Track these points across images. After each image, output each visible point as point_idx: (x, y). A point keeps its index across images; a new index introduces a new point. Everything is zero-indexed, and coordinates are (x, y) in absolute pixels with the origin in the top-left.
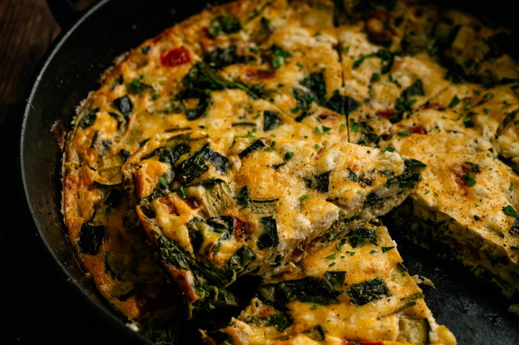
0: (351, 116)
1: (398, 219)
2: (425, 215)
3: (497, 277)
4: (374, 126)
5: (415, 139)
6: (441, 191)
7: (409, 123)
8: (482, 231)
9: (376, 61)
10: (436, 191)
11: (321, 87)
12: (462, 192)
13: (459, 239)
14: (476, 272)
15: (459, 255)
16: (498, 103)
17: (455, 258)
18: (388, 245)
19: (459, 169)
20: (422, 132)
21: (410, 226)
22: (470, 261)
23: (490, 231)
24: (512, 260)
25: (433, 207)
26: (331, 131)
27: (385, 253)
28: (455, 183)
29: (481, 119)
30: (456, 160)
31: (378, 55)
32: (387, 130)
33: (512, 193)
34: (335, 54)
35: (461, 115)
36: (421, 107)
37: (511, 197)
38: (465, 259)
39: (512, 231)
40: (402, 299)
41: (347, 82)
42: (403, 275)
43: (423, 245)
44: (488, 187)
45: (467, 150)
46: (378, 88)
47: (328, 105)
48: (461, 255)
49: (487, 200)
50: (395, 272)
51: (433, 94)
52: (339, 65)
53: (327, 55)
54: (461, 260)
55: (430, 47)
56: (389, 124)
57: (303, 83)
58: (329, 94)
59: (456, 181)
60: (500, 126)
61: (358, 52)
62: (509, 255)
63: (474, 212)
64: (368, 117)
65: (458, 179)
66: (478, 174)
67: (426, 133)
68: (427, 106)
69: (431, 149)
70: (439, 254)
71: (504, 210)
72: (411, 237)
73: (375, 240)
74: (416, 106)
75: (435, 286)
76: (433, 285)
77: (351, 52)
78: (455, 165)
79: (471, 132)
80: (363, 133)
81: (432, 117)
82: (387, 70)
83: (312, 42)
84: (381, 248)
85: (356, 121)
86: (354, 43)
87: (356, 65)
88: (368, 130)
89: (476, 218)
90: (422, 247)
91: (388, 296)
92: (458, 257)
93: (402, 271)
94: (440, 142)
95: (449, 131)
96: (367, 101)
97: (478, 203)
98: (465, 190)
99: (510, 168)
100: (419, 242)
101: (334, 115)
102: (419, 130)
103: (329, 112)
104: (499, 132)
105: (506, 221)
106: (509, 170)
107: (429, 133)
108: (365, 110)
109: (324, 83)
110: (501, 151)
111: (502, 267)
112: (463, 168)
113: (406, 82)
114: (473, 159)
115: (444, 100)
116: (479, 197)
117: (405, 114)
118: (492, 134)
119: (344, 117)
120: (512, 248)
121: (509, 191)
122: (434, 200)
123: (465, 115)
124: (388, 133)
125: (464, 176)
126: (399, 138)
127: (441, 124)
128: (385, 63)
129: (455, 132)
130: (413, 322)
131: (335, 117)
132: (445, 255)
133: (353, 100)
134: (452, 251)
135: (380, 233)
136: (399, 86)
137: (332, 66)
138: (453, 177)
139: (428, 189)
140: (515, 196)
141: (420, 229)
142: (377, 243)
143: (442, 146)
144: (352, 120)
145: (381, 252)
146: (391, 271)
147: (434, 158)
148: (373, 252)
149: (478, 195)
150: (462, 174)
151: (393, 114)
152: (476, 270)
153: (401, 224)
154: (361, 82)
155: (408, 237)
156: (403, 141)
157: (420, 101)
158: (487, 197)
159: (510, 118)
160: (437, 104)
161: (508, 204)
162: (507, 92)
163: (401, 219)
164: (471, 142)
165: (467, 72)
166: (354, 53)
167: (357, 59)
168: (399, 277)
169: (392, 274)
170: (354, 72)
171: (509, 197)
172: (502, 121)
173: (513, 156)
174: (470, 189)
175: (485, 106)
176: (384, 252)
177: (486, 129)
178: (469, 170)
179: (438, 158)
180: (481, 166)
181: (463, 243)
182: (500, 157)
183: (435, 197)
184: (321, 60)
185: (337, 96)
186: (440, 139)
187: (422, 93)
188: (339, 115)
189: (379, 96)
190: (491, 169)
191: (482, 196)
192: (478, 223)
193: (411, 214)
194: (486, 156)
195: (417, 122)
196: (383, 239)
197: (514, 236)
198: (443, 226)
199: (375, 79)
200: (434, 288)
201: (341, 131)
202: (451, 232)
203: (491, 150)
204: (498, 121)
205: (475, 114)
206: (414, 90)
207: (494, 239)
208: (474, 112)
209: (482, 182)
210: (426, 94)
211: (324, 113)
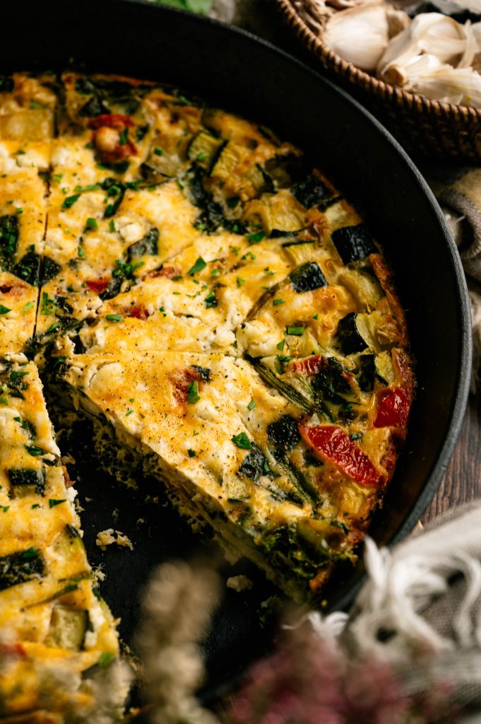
0: (45, 289)
1: (101, 443)
2: (129, 441)
3: (220, 534)
4: (75, 306)
5: (129, 327)
6: (149, 411)
7: (124, 300)
8: (194, 473)
9: (99, 197)
10: (142, 411)
11: (12, 239)
12: (181, 411)
13: (172, 480)
14: (193, 526)
15: (175, 499)
16: (257, 271)
17: (170, 503)
18: (59, 497)
19: (180, 377)
20: (143, 315)
21: (115, 453)
22: (188, 509)
23: (208, 474)
24: (230, 517)
25: (136, 434)
26: (10, 314)
27: (53, 508)
28: (172, 397)
29: (231, 294)
30: (183, 362)
31: (104, 186)
32: (94, 311)
33: (251, 414)
34: (39, 186)
35: (204, 287)
36: (149, 272)
37: (249, 419)
38: (182, 506)
39: (239, 473)
40: (61, 581)
41: (49, 233)
42: (72, 543)
43: (130, 483)
44: (219, 405)
45: (198, 347)
46: (92, 241)
47: (17, 272)
48: (178, 499)
49: (212, 425)
50: (61, 538)
51: (171, 253)
52: (43, 202)
53: (28, 188)
54: (177, 507)
55: (181, 174)
56: (97, 302)
58: (21, 253)
59: (174, 395)
60: (254, 306)
61: (76, 182)
62: (227, 511)
63: (190, 444)
64: (70, 289)
65: (177, 392)
66: (207, 384)
67: (147, 314)
68: (159, 271)
69: (147, 344)
70: (149, 497)
71: (234, 440)
72: (114, 471)
73: (43, 487)
74: (141, 272)
75: (133, 545)
76: (130, 545)
77: (64, 184)
78: (176, 370)
79: (212, 315)
80: (57, 316)
81: (159, 292)
82: (110, 212)
83: (10, 166)
84: (48, 501)
85: (52, 297)
86: (72, 166)
87: (68, 204)
88: (65, 311)
89: (191, 454)
90: (126, 485)
91: (42, 577)
92: (174, 502)
93: (71, 537)
94: (163, 331)
95: (179, 315)
96: (73, 264)
97: (198, 430)
98: (185, 409)
99: (256, 374)
100: (124, 479)
101: (22, 286)
102: (137, 312)
103: (18, 280)
104: (251, 316)
105: (233, 457)
106: (253, 376)
107: (150, 318)
108: (67, 276)
109: (16, 234)
110: (249, 347)
111: (221, 523)
112: (187, 374)
113: (135, 232)
114: (204, 362)
115: (183, 262)
116: (200, 420)
117: (125, 285)
118: (239, 320)
119: (37, 289)
120: (231, 501)
121: (246, 409)
122: (138, 424)
123: (210, 286)
124: (95, 315)
125: (186, 387)
126: (107, 324)
127: (171, 303)
128: (111, 202)
129: (189, 316)
130: (70, 615)
131: (23, 290)
132: (155, 499)
133: (53, 262)
134: (167, 492)
135: (52, 477)
136: (122, 239)
137: (31, 205)
138: (171, 389)
139: (132, 407)
140: (254, 418)
141: (129, 457)
142: (46, 492)
143: (165, 338)
144: (45, 295)
145: (47, 505)
146: (56, 537)
147: (149, 358)
148: (35, 506)
149: (201, 417)
150: (185, 384)
151: (106, 284)
152: (194, 522)
153: (103, 449)
154: (69, 234)
155: (109, 470)
156: (113, 329)
157: (150, 263)
158: (212, 420)
159: (269, 295)
160: (172, 270)
161: (244, 429)
162: (275, 251)
163: (104, 442)
164: (207, 332)
165: (230, 215)
166: (66, 185)
167: (70, 194)
168: (65, 545)
169: (55, 541)
170: (63, 216)
171: (245, 420)
172: (257, 299)
173: (263, 355)
174: (192, 408)
175: (240, 273)
176: (51, 507)
177: (233, 309)
178: (195, 378)
179: (155, 359)
180: (213, 371)
181: (176, 486)
182: (246, 357)
183: (141, 420)
184: (18, 195)
185: (32, 256)
186: (165, 327)
187: (155, 251)
188: (29, 285)
189: (91, 256)
190: (226, 377)
191: (204, 419)
192: (192, 460)
193: (115, 438)
194: (223, 355)
195: (135, 299)
196: (53, 487)
197: (241, 480)
198: (151, 459)
199: (90, 227)
200: (132, 549)
201: (24, 313)
202: (160, 470)
203: (235, 345)
204: (253, 299)
205: (224, 286)
206: (144, 246)
207: (209, 487)
208: (223, 282)
209: (210, 397)
210: (161, 251)
211: (8, 283)
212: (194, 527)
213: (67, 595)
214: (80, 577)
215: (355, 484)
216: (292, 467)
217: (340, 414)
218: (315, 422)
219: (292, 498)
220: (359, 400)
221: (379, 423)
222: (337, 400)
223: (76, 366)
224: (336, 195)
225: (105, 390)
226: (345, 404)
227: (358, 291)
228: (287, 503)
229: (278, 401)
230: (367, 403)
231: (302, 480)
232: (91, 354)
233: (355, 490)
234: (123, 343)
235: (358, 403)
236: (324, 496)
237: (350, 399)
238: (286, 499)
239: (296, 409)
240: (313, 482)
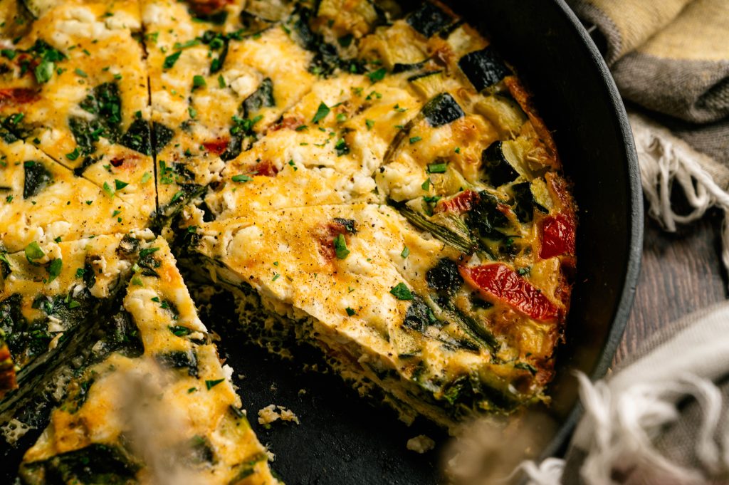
0: (160, 157)
1: (245, 314)
2: (278, 308)
3: (391, 395)
4: (196, 171)
5: (259, 186)
6: (297, 273)
7: (248, 158)
8: (356, 332)
9: (201, 52)
10: (289, 273)
11: (115, 108)
12: (330, 269)
13: (331, 344)
14: (359, 390)
15: (335, 364)
16: (386, 110)
17: (330, 369)
18: (216, 377)
19: (323, 232)
20: (271, 172)
21: (262, 324)
22: (351, 373)
23: (371, 331)
24: (404, 374)
25: (286, 299)
26: (128, 188)
27: (212, 390)
28: (319, 255)
29: (362, 138)
30: (323, 216)
31: (204, 40)
32: (217, 174)
33: (406, 262)
34: (134, 48)
35: (331, 134)
36: (269, 126)
37: (404, 268)
38: (344, 370)
39: (403, 326)
40: (234, 466)
41: (155, 97)
42: (238, 424)
43: (284, 353)
44: (370, 256)
45: (337, 198)
46: (202, 100)
47: (127, 142)
48: (339, 363)
49: (367, 279)
50: (225, 420)
51: (289, 102)
52: (142, 65)
53: (123, 52)
54: (338, 372)
55: (285, 18)
56: (219, 164)
57: (86, 104)
58: (127, 122)
59: (320, 252)
60: (389, 147)
61: (174, 39)
62: (399, 368)
63: (347, 302)
64: (188, 154)
65: (323, 249)
66: (353, 235)
67: (276, 171)
68: (280, 123)
69: (282, 201)
70: (306, 366)
71: (393, 292)
72: (264, 342)
73: (196, 369)
74: (261, 126)
75: (299, 419)
76: (295, 419)
77: (161, 42)
78: (318, 226)
79: (345, 162)
80: (178, 184)
81: (285, 145)
82: (217, 67)
83: (99, 30)
84: (204, 383)
85: (169, 165)
86: (167, 23)
87: (169, 64)
88: (187, 178)
89: (350, 312)
90: (280, 356)
91: (213, 464)
92: (335, 367)
93: (236, 418)
94: (296, 186)
95: (311, 167)
96: (186, 126)
97: (353, 286)
98: (334, 265)
99: (404, 219)
100: (277, 349)
101: (134, 157)
102: (265, 169)
103: (128, 151)
104: (388, 158)
105: (395, 311)
106: (401, 222)
107: (279, 174)
108: (182, 140)
109: (118, 102)
110: (390, 191)
111: (392, 382)
112: (331, 228)
113: (247, 85)
114: (346, 213)
115: (305, 110)
116: (353, 275)
117: (246, 142)
118: (376, 163)
119: (151, 158)
120: (402, 357)
121: (400, 258)
122: (287, 289)
123: (337, 133)
124: (219, 179)
125: (332, 242)
126: (234, 186)
127: (300, 154)
128: (215, 55)
129: (321, 167)
131: (136, 161)
132: (314, 367)
133: (164, 127)
134: (325, 357)
135: (204, 356)
136: (235, 94)
137: (130, 69)
138: (316, 246)
139: (278, 271)
140: (410, 265)
141: (278, 326)
142: (200, 374)
143: (300, 193)
144: (162, 163)
145: (204, 387)
146: (220, 420)
147: (286, 217)
148: (191, 390)
149: (353, 272)
150: (330, 239)
151: (226, 144)
152: (360, 385)
153: (248, 321)
154: (176, 95)
155: (259, 342)
156: (241, 190)
157: (269, 115)
158: (366, 274)
159: (403, 134)
160: (294, 120)
161: (401, 279)
162: (401, 86)
163: (248, 313)
164: (344, 181)
165: (344, 55)
166: (164, 43)
167: (170, 53)
168: (231, 428)
169: (220, 424)
170: (166, 77)
171: (401, 269)
172: (392, 140)
173: (408, 198)
174: (342, 264)
175: (367, 114)
176: (209, 388)
177: (367, 153)
178: (340, 231)
179: (293, 216)
180: (357, 221)
181: (336, 349)
182: (390, 202)
183: (289, 284)
184: (114, 60)
185: (139, 124)
186: (297, 181)
187: (272, 102)
188: (142, 155)
189: (204, 116)
190: (373, 226)
191: (358, 274)
192: (352, 320)
193: (261, 306)
194: (365, 203)
195: (260, 156)
196: (208, 368)
197: (408, 333)
198: (305, 324)
199: (197, 86)
200: (298, 423)
201: (143, 186)
202: (316, 334)
203: (376, 191)
204: (387, 140)
205: (353, 130)
206: (259, 99)
207: (375, 345)
208: (351, 127)
209: (360, 249)
210: (278, 102)
211: (119, 155)
212: (362, 390)
213: (244, 480)
214: (254, 459)
215: (532, 322)
216: (459, 312)
217: (502, 250)
218: (475, 262)
219: (464, 345)
220: (520, 232)
221: (546, 254)
222: (496, 236)
223: (208, 235)
224: (456, 20)
225: (245, 257)
226: (505, 239)
227: (498, 118)
228: (461, 351)
229: (433, 245)
230: (528, 234)
231: (472, 325)
232: (223, 220)
233: (534, 328)
234: (256, 204)
235: (519, 236)
236: (500, 339)
237: (509, 232)
238: (460, 347)
239: (454, 250)
240: (485, 325)
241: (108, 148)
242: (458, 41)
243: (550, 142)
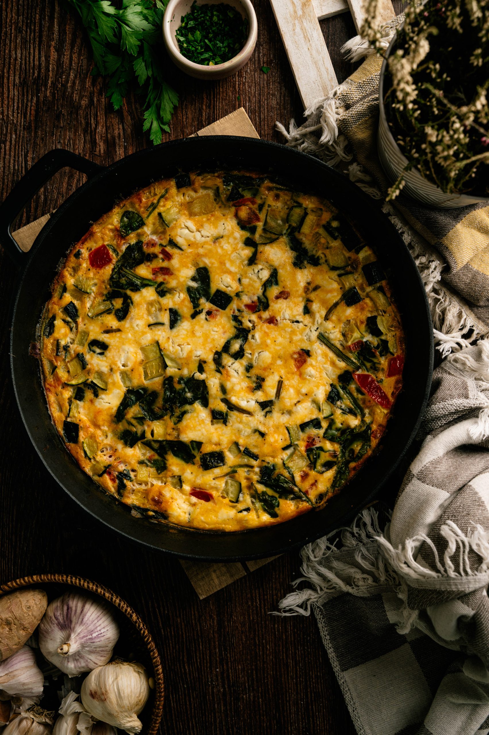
0: (227, 311)
4: (243, 320)
10: (281, 374)
12: (297, 372)
16: (327, 293)
19: (296, 355)
20: (275, 322)
29: (315, 307)
30: (297, 348)
31: (246, 243)
36: (275, 297)
39: (327, 401)
41: (224, 277)
44: (315, 368)
45: (303, 339)
46: (246, 281)
47: (213, 302)
49: (313, 379)
51: (284, 283)
55: (284, 232)
57: (193, 279)
58: (213, 291)
59: (294, 365)
60: (327, 313)
63: (304, 390)
64: (239, 310)
65: (295, 363)
66: (308, 357)
67: (277, 322)
68: (280, 296)
69: (280, 340)
74: (271, 298)
78: (294, 352)
79: (307, 319)
80: (235, 327)
81: (281, 307)
82: (251, 262)
83: (198, 236)
88: (238, 324)
94: (286, 332)
95: (292, 322)
96: (238, 295)
97: (307, 382)
98: (299, 371)
101: (217, 311)
102: (272, 321)
103: (214, 307)
104: (326, 318)
105: (324, 392)
107: (278, 324)
108: (236, 303)
109: (209, 279)
112: (299, 354)
113: (265, 275)
114: (306, 346)
115: (290, 288)
116: (308, 377)
118: (320, 320)
119: (224, 312)
123: (304, 300)
125: (299, 360)
127: (288, 315)
129: (297, 322)
131: (218, 313)
133: (228, 295)
136: (260, 279)
137: (213, 260)
138: (293, 362)
143: (288, 336)
147: (281, 348)
150: (298, 358)
151: (255, 306)
154: (233, 277)
157: (275, 291)
158: (313, 376)
159: (334, 307)
162: (334, 279)
174: (303, 371)
175: (318, 293)
177: (317, 315)
179: (284, 348)
180: (311, 351)
184: (205, 255)
185: (219, 292)
186: (286, 329)
187: (277, 283)
188: (221, 310)
189: (246, 290)
191: (310, 377)
195: (271, 314)
197: (329, 405)
204: (326, 308)
205: (312, 301)
206: (271, 281)
208: (311, 299)
209: (312, 365)
210: (280, 283)
211: (210, 309)
215: (380, 407)
216: (350, 394)
217: (371, 367)
218: (359, 372)
219: (351, 412)
220: (380, 362)
221: (390, 375)
222: (370, 361)
224: (365, 243)
225: (263, 366)
226: (374, 363)
227: (377, 302)
228: (349, 415)
229: (342, 364)
230: (384, 362)
231: (355, 401)
233: (381, 410)
234: (269, 341)
235: (380, 363)
236: (367, 411)
237: (375, 360)
238: (349, 413)
239: (350, 368)
240: (360, 403)
241: (206, 305)
242: (364, 254)
243: (399, 317)
